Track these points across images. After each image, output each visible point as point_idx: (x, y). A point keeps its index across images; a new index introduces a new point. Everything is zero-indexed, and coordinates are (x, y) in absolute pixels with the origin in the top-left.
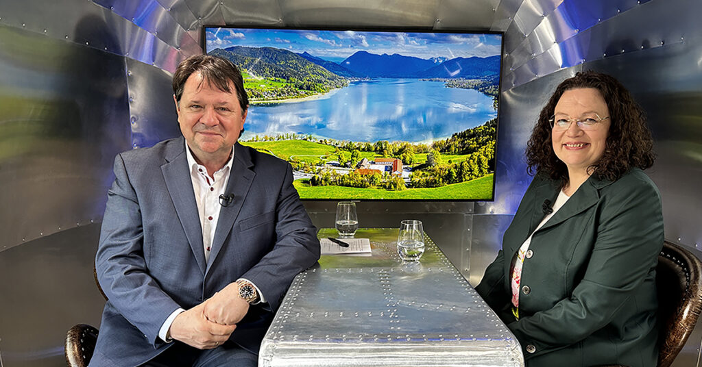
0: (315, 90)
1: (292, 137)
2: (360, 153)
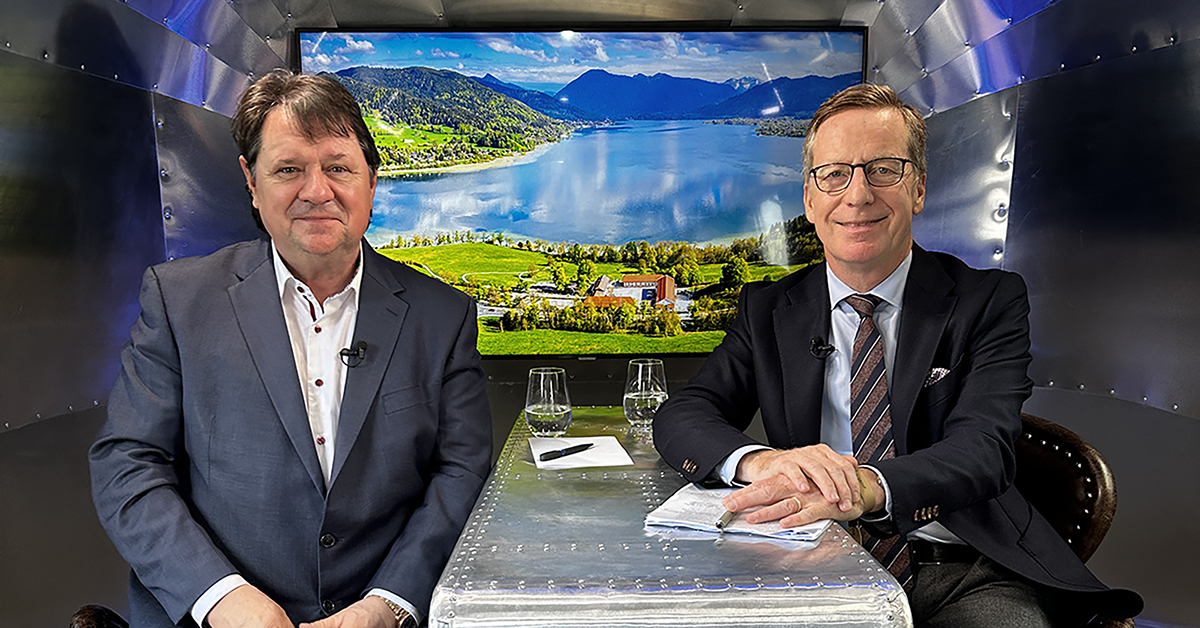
0: (507, 147)
1: (465, 239)
2: (595, 267)
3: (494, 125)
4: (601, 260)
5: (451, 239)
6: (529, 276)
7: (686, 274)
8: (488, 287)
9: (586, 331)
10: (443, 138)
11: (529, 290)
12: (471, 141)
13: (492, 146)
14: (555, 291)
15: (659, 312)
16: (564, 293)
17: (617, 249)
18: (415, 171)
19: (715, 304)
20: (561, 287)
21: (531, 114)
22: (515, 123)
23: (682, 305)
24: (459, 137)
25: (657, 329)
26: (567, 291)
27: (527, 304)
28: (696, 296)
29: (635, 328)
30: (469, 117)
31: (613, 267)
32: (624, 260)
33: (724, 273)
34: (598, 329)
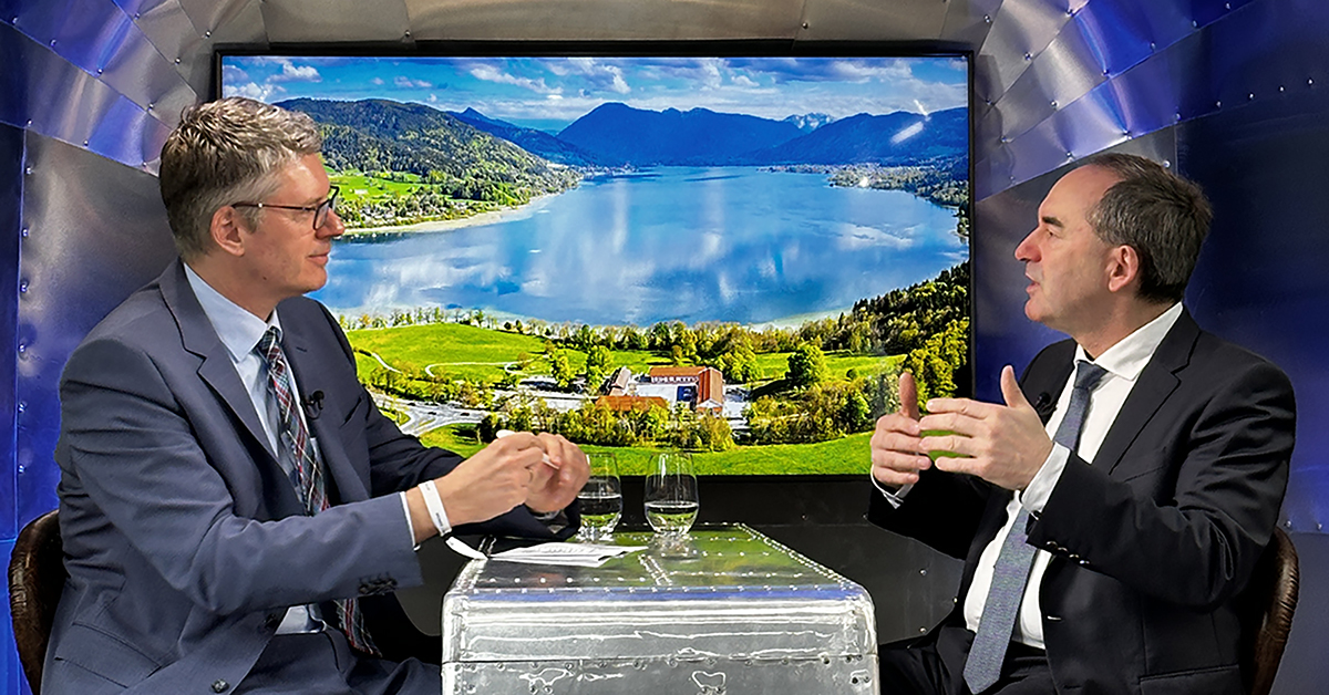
0: (492, 199)
1: (431, 318)
2: (611, 356)
3: (476, 171)
4: (619, 346)
5: (413, 319)
6: (519, 368)
7: (737, 367)
8: (461, 382)
9: (599, 443)
10: (407, 188)
11: (519, 386)
12: (445, 192)
13: (472, 198)
14: (555, 388)
15: (701, 417)
16: (567, 390)
17: (641, 332)
18: (366, 231)
19: (780, 407)
20: (563, 383)
21: (525, 157)
22: (504, 169)
23: (734, 408)
24: (427, 187)
25: (699, 441)
26: (571, 388)
27: (515, 406)
28: (754, 395)
29: (668, 440)
30: (443, 162)
31: (637, 356)
32: (652, 347)
33: (791, 365)
34: (618, 441)
